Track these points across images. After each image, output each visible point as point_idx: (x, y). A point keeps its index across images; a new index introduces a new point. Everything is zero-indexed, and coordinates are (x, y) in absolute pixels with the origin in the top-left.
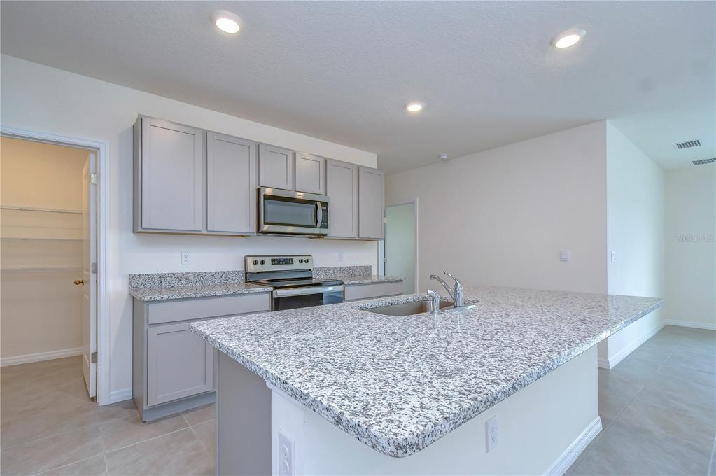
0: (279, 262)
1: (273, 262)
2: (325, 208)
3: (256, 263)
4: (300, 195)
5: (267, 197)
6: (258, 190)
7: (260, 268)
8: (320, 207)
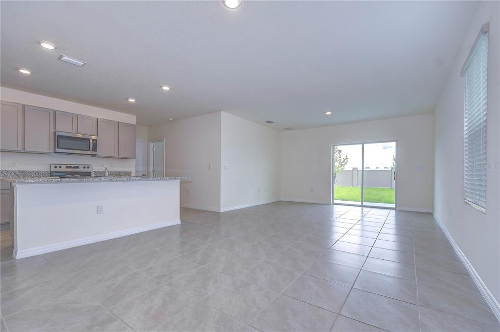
0: (70, 167)
1: (67, 167)
2: (95, 142)
3: (56, 167)
4: (80, 136)
5: (59, 136)
6: (55, 132)
7: (58, 170)
8: (91, 141)
